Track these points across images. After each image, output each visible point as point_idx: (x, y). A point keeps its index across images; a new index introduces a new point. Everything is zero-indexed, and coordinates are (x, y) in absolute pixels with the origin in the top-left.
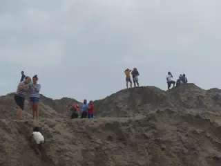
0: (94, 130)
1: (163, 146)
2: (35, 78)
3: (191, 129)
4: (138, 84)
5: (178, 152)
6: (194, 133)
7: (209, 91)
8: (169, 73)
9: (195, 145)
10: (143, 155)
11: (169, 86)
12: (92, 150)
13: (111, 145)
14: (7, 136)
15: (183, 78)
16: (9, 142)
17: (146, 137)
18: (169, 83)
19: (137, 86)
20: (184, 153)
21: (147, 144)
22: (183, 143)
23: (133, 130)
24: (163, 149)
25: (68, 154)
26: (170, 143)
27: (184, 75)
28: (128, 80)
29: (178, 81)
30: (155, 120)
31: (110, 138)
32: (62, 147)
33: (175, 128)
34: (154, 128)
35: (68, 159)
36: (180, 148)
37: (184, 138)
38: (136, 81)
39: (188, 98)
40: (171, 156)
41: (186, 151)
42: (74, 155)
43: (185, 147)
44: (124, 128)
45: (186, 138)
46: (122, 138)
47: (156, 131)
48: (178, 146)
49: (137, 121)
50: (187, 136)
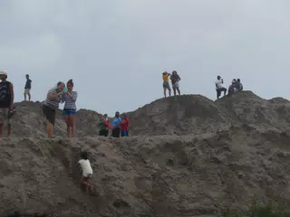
0: (150, 152)
1: (240, 173)
2: (70, 83)
3: (276, 150)
4: (179, 92)
5: (261, 182)
6: (280, 155)
7: (271, 101)
8: (219, 78)
9: (283, 172)
10: (215, 184)
11: (219, 94)
12: (148, 179)
13: (173, 171)
14: (36, 159)
15: (237, 84)
16: (40, 167)
17: (217, 161)
18: (219, 91)
19: (177, 94)
20: (268, 184)
21: (219, 171)
22: (266, 169)
23: (200, 153)
24: (240, 177)
25: (116, 183)
26: (248, 169)
27: (239, 80)
28: (166, 86)
29: (231, 88)
30: (229, 139)
31: (170, 162)
32: (109, 174)
33: (255, 150)
34: (227, 149)
35: (117, 189)
36: (261, 175)
37: (266, 162)
38: (176, 88)
39: (245, 110)
40: (251, 185)
41: (270, 179)
42: (124, 184)
43: (269, 174)
44: (188, 150)
45: (270, 162)
46: (186, 163)
47: (230, 153)
48: (259, 172)
49: (205, 140)
50: (270, 159)
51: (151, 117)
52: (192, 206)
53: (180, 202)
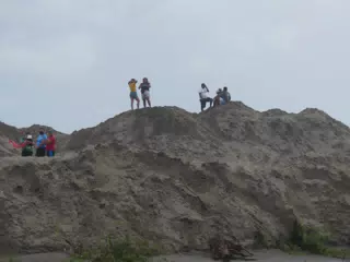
1: (104, 201)
3: (150, 174)
4: (149, 103)
5: (126, 212)
6: (155, 180)
7: (266, 114)
8: (203, 86)
9: (155, 200)
10: (68, 215)
11: (203, 105)
13: (20, 200)
15: (223, 93)
17: (75, 187)
18: (203, 101)
19: (147, 105)
20: (136, 214)
21: (76, 199)
22: (135, 196)
23: (57, 177)
24: (102, 206)
26: (113, 196)
27: (225, 89)
28: (133, 96)
31: (19, 189)
33: (124, 173)
34: (89, 172)
36: (128, 204)
37: (136, 189)
38: (146, 98)
40: (113, 217)
41: (138, 208)
43: (139, 203)
45: (141, 189)
46: (38, 189)
47: (91, 177)
48: (127, 201)
49: (65, 162)
50: (142, 185)
51: (113, 133)
52: (38, 242)
53: (24, 237)
